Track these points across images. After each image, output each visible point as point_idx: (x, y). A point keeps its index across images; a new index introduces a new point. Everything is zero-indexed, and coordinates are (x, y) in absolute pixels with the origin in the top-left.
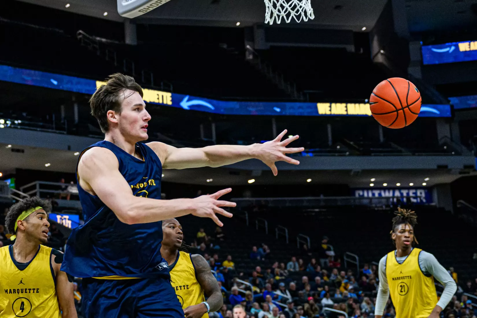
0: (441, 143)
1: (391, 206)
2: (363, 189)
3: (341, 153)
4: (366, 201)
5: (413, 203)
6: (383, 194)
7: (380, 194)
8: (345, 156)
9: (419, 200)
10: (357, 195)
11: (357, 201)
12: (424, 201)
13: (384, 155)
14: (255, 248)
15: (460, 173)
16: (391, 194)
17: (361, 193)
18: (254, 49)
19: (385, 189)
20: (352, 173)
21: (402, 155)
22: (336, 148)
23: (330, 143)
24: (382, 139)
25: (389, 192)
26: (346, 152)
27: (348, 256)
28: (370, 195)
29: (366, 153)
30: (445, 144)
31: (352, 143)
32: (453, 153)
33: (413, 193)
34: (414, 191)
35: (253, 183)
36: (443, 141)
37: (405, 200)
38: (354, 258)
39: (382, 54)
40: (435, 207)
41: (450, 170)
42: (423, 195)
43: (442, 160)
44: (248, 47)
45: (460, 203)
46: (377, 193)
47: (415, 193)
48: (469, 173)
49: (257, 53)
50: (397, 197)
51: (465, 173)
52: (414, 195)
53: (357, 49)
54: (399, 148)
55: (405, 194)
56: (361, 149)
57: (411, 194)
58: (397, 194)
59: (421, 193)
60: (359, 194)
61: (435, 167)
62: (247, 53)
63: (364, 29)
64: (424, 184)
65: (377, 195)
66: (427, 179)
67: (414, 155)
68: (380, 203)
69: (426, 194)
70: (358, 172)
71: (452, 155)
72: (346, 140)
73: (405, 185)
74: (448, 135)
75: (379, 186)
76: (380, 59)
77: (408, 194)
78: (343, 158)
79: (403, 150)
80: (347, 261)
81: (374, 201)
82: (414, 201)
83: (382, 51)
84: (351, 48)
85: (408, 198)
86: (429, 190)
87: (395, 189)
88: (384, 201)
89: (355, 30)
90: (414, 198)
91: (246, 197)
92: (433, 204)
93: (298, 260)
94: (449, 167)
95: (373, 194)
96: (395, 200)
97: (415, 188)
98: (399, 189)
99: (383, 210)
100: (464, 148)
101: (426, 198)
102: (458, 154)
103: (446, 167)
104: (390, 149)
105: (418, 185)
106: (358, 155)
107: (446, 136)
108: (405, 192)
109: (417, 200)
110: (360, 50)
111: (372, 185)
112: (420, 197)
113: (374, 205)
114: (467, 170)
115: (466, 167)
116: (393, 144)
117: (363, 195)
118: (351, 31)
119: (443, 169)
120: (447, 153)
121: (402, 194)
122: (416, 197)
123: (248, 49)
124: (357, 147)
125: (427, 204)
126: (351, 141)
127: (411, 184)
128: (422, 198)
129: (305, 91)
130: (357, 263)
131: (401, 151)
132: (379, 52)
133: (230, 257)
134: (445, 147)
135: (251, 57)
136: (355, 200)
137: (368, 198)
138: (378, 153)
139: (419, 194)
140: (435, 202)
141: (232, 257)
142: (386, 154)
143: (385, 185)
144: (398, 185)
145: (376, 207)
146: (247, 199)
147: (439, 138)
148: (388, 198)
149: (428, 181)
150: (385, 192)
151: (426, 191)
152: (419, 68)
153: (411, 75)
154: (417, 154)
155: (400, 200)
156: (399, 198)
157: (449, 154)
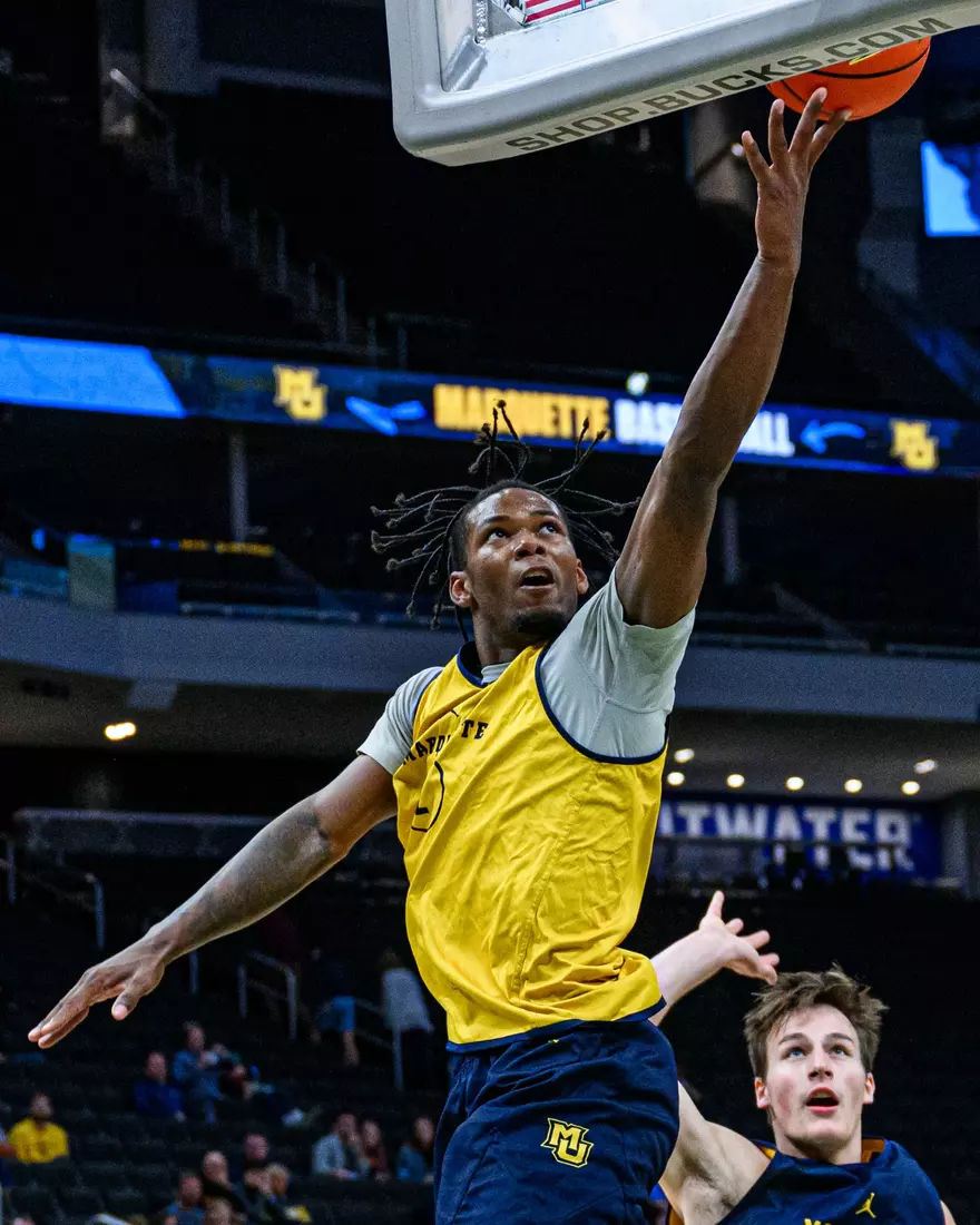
1: (763, 883)
5: (858, 873)
6: (724, 827)
7: (709, 825)
9: (884, 858)
12: (907, 864)
14: (157, 1061)
16: (759, 830)
18: (142, 88)
19: (732, 800)
21: (824, 650)
24: (732, 566)
25: (751, 815)
28: (666, 825)
33: (860, 827)
34: (863, 817)
35: (127, 740)
37: (822, 856)
39: (738, 162)
40: (956, 894)
42: (903, 836)
44: (116, 75)
46: (694, 817)
47: (868, 828)
49: (155, 108)
50: (787, 843)
52: (861, 837)
54: (812, 616)
55: (821, 831)
57: (850, 833)
58: (787, 825)
59: (893, 829)
61: (971, 715)
62: (109, 106)
64: (911, 788)
65: (694, 828)
66: (926, 766)
67: (877, 649)
68: (709, 863)
69: (915, 832)
73: (822, 789)
75: (706, 786)
76: (728, 185)
77: (835, 829)
79: (827, 622)
81: (683, 853)
82: (862, 861)
85: (838, 849)
86: (929, 814)
87: (776, 801)
88: (731, 854)
90: (861, 848)
91: (83, 807)
92: (948, 882)
93: (360, 1129)
95: (679, 823)
96: (779, 854)
97: (868, 803)
98: (799, 802)
101: (910, 853)
104: (770, 618)
105: (882, 791)
108: (821, 821)
109: (876, 859)
111: (675, 778)
112: (891, 847)
113: (685, 875)
116: (784, 597)
121: (807, 828)
122: (870, 848)
123: (113, 83)
125: (920, 882)
127: (853, 786)
128: (899, 854)
129: (392, 316)
131: (815, 631)
132: (725, 152)
133: (42, 1104)
135: (127, 126)
139: (883, 833)
140: (953, 875)
141: (54, 1103)
143: (736, 781)
144: (795, 783)
146: (94, 814)
148: (745, 845)
149: (929, 774)
150: (732, 817)
151: (917, 819)
152: (909, 247)
153: (871, 275)
154: (891, 648)
155: (800, 855)
156: (795, 849)
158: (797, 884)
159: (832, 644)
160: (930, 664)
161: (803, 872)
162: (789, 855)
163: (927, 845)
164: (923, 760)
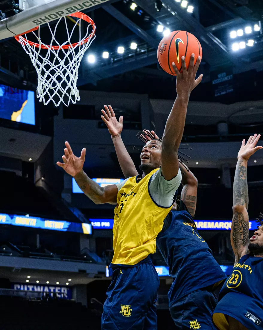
0: (82, 252)
1: (42, 299)
2: (20, 284)
3: (6, 254)
4: (22, 294)
5: (58, 298)
7: (33, 289)
8: (9, 256)
9: (62, 295)
10: (15, 288)
11: (15, 293)
12: (67, 297)
13: (39, 258)
15: (95, 277)
17: (19, 287)
19: (37, 285)
20: (14, 270)
21: (53, 260)
22: (3, 249)
24: (38, 245)
25: (40, 287)
26: (10, 253)
28: (26, 289)
29: (25, 255)
30: (85, 254)
31: (15, 246)
32: (91, 261)
33: (58, 290)
34: (59, 288)
36: (84, 251)
37: (52, 295)
39: (43, 180)
40: (74, 302)
41: (88, 274)
42: (66, 292)
43: (82, 266)
45: (94, 300)
46: (31, 288)
47: (60, 290)
48: (101, 278)
50: (46, 292)
51: (98, 277)
52: (59, 292)
53: (24, 174)
54: (51, 254)
55: (52, 290)
56: (22, 252)
57: (57, 291)
58: (46, 289)
59: (64, 290)
60: (17, 287)
61: (77, 271)
63: (30, 159)
64: (67, 284)
65: (31, 289)
66: (70, 280)
67: (62, 260)
68: (33, 295)
69: (68, 291)
70: (18, 270)
71: (90, 263)
72: (11, 243)
73: (53, 284)
74: (89, 248)
75: (33, 282)
76: (41, 184)
77: (54, 290)
78: (7, 258)
79: (54, 255)
81: (28, 294)
82: (59, 296)
83: (43, 178)
84: (20, 173)
85: (55, 293)
86: (70, 288)
87: (45, 285)
88: (36, 294)
89: (23, 160)
92: (73, 300)
94: (88, 272)
95: (28, 289)
96: (45, 294)
97: (60, 286)
98: (48, 286)
99: (35, 302)
100: (99, 258)
101: (67, 295)
102: (94, 262)
103: (85, 271)
104: (44, 254)
105: (62, 284)
106: (20, 256)
107: (86, 248)
108: (52, 289)
110: (26, 176)
111: (27, 281)
112: (63, 293)
113: (28, 297)
114: (99, 275)
115: (99, 273)
117: (20, 289)
118: (20, 160)
119: (82, 273)
120: (86, 261)
121: (50, 290)
122: (60, 294)
124: (19, 250)
125: (68, 299)
126: (15, 245)
127: (58, 283)
128: (65, 295)
131: (52, 257)
132: (41, 178)
134: (85, 257)
136: (13, 291)
137: (24, 291)
138: (35, 256)
139: (62, 291)
140: (74, 298)
142: (41, 257)
143: (38, 282)
144: (48, 282)
145: (30, 298)
148: (39, 293)
149: (70, 281)
150: (37, 288)
151: (68, 289)
152: (70, 195)
153: (63, 199)
154: (64, 260)
155: (48, 295)
156: (48, 293)
157: (88, 262)
158: (48, 300)
159: (54, 258)
161: (49, 297)
162: (46, 294)
163: (70, 294)
164: (69, 279)
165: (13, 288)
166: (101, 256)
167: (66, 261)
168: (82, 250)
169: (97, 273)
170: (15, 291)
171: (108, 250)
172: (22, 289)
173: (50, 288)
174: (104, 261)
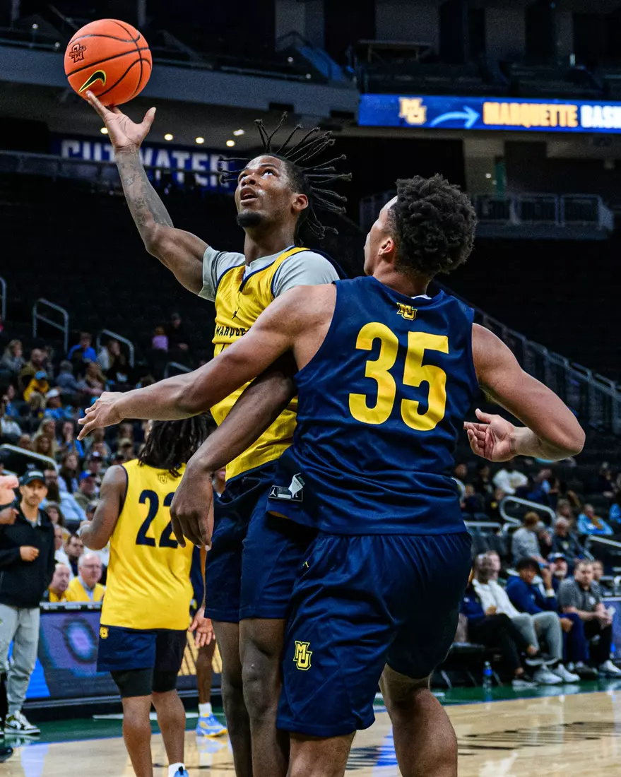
0: (282, 46)
2: (81, 139)
3: (40, 43)
4: (85, 171)
5: (200, 186)
8: (51, 50)
9: (214, 181)
10: (65, 153)
11: (65, 167)
16: (148, 161)
17: (76, 149)
20: (64, 98)
21: (189, 67)
22: (30, 27)
23: (15, 14)
25: (144, 154)
26: (53, 42)
27: (43, 308)
28: (98, 156)
30: (291, 51)
31: (69, 21)
32: (309, 76)
33: (202, 163)
34: (204, 158)
36: (287, 42)
37: (180, 177)
38: (57, 317)
41: (299, 117)
42: (225, 169)
43: (282, 90)
47: (206, 164)
48: (339, 129)
50: (162, 169)
51: (331, 128)
52: (202, 168)
54: (184, 48)
55: (181, 164)
57: (196, 165)
58: (163, 160)
59: (219, 164)
60: (71, 150)
61: (265, 107)
64: (230, 143)
66: (239, 133)
67: (217, 69)
69: (231, 167)
71: (306, 81)
72: (55, 10)
73: (183, 142)
74: (301, 29)
77: (188, 163)
79: (192, 53)
80: (39, 321)
81: (106, 171)
82: (202, 181)
85: (189, 174)
87: (158, 146)
90: (202, 174)
94: (298, 110)
95: (106, 156)
96: (158, 174)
97: (207, 150)
98: (170, 148)
100: (335, 67)
102: (319, 80)
103: (289, 108)
105: (211, 145)
107: (294, 33)
108: (181, 158)
109: (209, 181)
112: (217, 174)
113: (107, 183)
114: (335, 122)
115: (335, 114)
116: (169, 37)
117: (80, 154)
119: (281, 112)
120: (294, 73)
121: (174, 162)
122: (207, 174)
126: (68, 16)
127: (200, 140)
130: (66, 330)
131: (185, 57)
134: (290, 60)
136: (60, 163)
137: (92, 162)
139: (214, 167)
144: (169, 137)
147: (278, 36)
149: (239, 136)
154: (225, 68)
155: (169, 176)
156: (166, 172)
157: (301, 77)
158: (166, 192)
159: (193, 64)
160: (244, 78)
161: (170, 186)
162: (162, 175)
164: (237, 129)
165: (59, 152)
166: (342, 62)
167: (228, 72)
168: (282, 38)
169: (327, 115)
170: (64, 161)
171: (363, 42)
172: (87, 155)
173: (176, 155)
174: (349, 76)
